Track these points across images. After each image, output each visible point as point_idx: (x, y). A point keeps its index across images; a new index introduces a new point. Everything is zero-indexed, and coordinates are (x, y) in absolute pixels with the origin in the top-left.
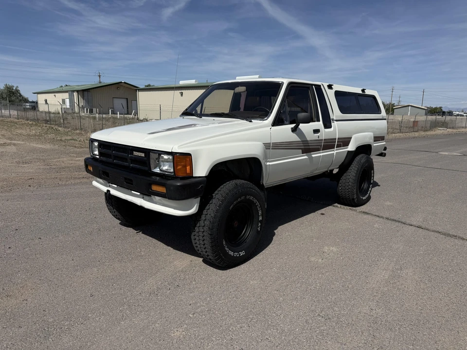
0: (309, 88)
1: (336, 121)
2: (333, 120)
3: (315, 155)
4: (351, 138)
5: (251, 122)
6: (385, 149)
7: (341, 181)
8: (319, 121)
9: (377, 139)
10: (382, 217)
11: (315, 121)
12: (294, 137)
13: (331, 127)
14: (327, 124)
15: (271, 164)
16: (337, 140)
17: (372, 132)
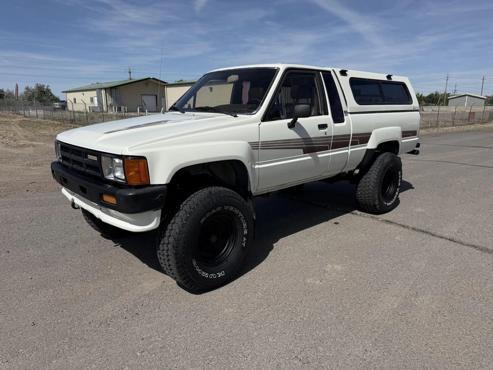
0: (314, 75)
1: (351, 113)
2: (346, 112)
3: (321, 155)
4: (370, 134)
5: (236, 116)
6: (418, 145)
7: (360, 185)
8: (326, 113)
9: (405, 134)
10: (408, 227)
11: (321, 115)
12: (292, 135)
13: (343, 121)
14: (338, 117)
15: (260, 166)
16: (352, 137)
17: (400, 126)
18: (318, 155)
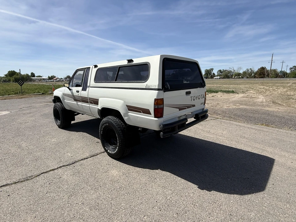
2: (88, 86)
3: (80, 103)
13: (86, 91)
15: (66, 101)
16: (88, 99)
17: (123, 100)
18: (78, 103)
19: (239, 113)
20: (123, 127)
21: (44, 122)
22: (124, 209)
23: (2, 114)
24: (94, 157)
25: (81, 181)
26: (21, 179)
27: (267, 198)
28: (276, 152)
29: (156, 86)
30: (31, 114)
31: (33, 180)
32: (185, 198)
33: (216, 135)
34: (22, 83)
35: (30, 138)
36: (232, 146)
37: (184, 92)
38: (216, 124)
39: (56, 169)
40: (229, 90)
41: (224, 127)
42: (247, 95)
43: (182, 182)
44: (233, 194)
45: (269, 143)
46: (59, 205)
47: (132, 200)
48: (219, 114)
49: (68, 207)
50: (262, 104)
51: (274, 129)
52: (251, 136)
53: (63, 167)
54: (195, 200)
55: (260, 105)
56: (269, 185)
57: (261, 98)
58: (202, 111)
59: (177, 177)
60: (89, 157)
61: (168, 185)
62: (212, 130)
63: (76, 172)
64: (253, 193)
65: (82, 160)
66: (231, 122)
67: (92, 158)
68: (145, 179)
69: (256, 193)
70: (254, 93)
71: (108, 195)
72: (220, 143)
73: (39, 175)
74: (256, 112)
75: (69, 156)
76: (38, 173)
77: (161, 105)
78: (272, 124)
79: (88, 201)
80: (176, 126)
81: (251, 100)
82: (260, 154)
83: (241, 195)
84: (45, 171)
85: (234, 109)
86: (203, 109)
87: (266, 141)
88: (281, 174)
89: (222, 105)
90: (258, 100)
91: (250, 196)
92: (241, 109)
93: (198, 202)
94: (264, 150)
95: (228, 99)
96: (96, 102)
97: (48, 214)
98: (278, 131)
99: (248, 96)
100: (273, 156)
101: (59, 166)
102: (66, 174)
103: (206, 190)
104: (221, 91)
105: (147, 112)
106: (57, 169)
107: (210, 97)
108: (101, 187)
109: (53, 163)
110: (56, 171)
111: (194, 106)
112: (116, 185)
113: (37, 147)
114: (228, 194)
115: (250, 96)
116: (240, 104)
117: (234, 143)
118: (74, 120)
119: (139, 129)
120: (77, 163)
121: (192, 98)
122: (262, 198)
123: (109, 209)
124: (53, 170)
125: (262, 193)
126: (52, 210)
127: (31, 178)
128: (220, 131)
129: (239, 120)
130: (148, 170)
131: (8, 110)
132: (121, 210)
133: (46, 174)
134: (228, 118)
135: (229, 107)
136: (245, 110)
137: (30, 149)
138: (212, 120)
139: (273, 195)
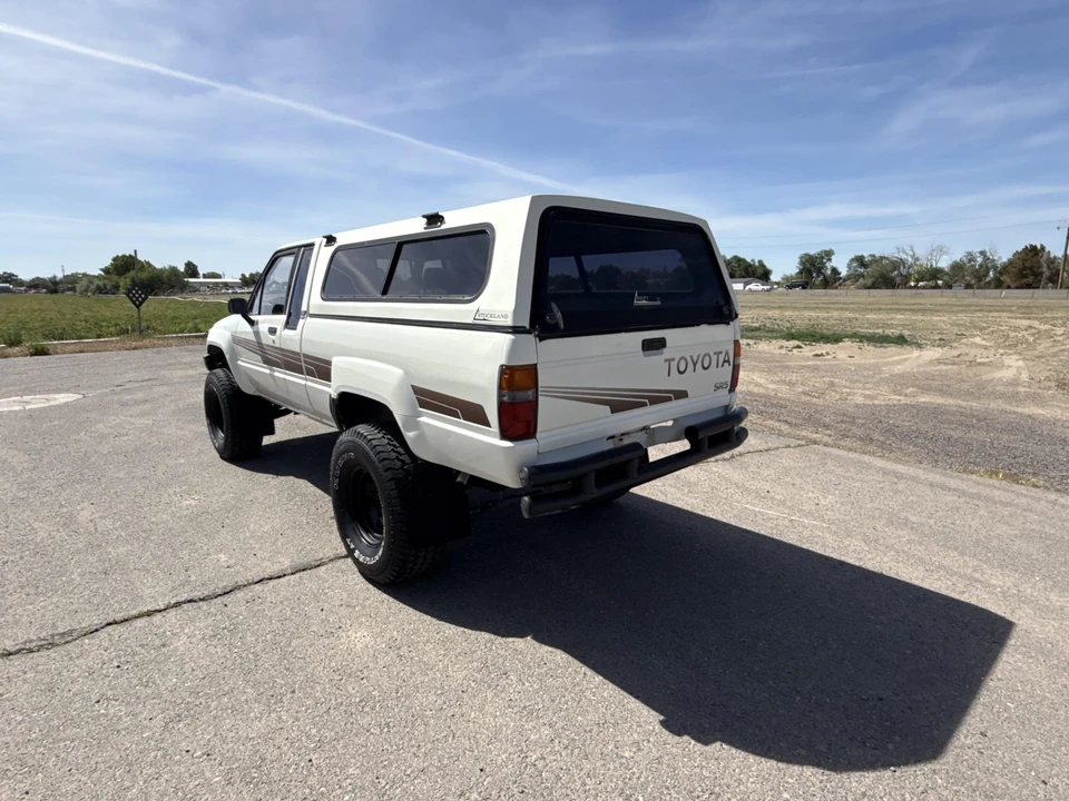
2: (304, 313)
4: (329, 363)
13: (295, 328)
15: (243, 364)
16: (302, 359)
17: (400, 368)
18: (274, 371)
19: (907, 424)
20: (402, 468)
21: (180, 433)
22: (350, 788)
23: (53, 403)
24: (305, 572)
25: (229, 663)
26: (31, 641)
27: (945, 793)
28: (1029, 591)
29: (506, 316)
30: (147, 406)
31: (69, 646)
32: (598, 764)
33: (792, 508)
34: (140, 296)
35: (112, 491)
36: (843, 558)
37: (634, 339)
38: (802, 465)
39: (160, 611)
40: (888, 332)
41: (831, 477)
42: (956, 353)
43: (605, 694)
44: (801, 764)
45: (1003, 551)
46: (123, 754)
47: (392, 757)
48: (827, 427)
49: (151, 765)
50: (1011, 389)
51: (1039, 493)
52: (932, 522)
53: (185, 606)
54: (637, 775)
55: (1001, 396)
56: (966, 737)
57: (1013, 367)
58: (720, 414)
59: (590, 672)
60: (289, 571)
61: (547, 704)
62: (777, 489)
63: (224, 629)
64: (886, 766)
65: (261, 580)
66: (866, 458)
67: (297, 575)
68: (465, 672)
69: (899, 766)
70: (986, 348)
71: (307, 728)
72: (798, 544)
73: (97, 630)
74: (984, 421)
75: (219, 564)
76: (97, 621)
77: (529, 389)
78: (1035, 474)
79: (231, 745)
80: (585, 475)
81: (970, 374)
82: (957, 597)
83: (835, 771)
84: (119, 617)
85: (890, 408)
86: (727, 408)
87: (995, 543)
88: (1028, 688)
89: (845, 390)
90: (998, 374)
91: (869, 777)
92: (918, 410)
93: (644, 786)
94: (977, 581)
95: (877, 369)
96: (322, 370)
97: (73, 786)
98: (1054, 503)
99: (959, 356)
100: (1008, 610)
101: (173, 602)
102: (187, 634)
103: (693, 738)
104: (855, 336)
105: (474, 414)
106: (165, 610)
107: (808, 359)
108: (293, 692)
109: (157, 589)
110: (157, 618)
111: (681, 395)
112: (350, 689)
113: (125, 526)
114: (779, 760)
115: (967, 359)
116: (919, 387)
117: (857, 543)
118: (272, 432)
119: (459, 479)
120: (240, 594)
121: (674, 364)
122: (921, 789)
123: (296, 787)
124: (149, 614)
125: (927, 768)
126: (95, 770)
127: (68, 637)
128: (810, 494)
129: (901, 449)
130: (487, 636)
131: (75, 389)
132: (339, 792)
133: (119, 628)
134: (858, 444)
135: (873, 398)
136: (936, 412)
137: (99, 529)
138: (789, 446)
139: (974, 783)
